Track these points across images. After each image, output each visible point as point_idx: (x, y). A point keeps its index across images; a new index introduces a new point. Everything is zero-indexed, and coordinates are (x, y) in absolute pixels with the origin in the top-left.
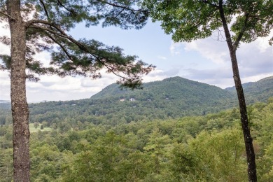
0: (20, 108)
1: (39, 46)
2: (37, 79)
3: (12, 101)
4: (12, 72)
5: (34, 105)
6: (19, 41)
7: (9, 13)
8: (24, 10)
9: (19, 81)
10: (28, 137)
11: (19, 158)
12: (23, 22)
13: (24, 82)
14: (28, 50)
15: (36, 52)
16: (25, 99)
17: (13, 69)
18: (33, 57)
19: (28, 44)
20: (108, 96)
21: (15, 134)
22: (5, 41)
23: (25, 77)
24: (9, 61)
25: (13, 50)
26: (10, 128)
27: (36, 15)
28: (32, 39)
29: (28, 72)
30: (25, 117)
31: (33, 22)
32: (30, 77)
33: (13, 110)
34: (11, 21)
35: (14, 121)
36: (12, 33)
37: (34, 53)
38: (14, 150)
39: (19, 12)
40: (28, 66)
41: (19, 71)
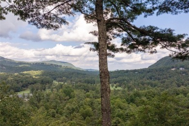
0: (104, 73)
1: (114, 34)
2: (113, 56)
3: (100, 69)
4: (99, 52)
5: (112, 72)
6: (103, 33)
7: (97, 16)
8: (105, 13)
9: (103, 57)
10: (110, 92)
11: (104, 105)
12: (105, 21)
13: (106, 58)
14: (108, 37)
15: (112, 39)
16: (107, 68)
17: (100, 50)
18: (111, 42)
19: (108, 34)
20: (161, 66)
21: (102, 90)
22: (94, 33)
23: (107, 55)
24: (97, 46)
25: (99, 39)
26: (98, 86)
27: (112, 15)
28: (110, 31)
29: (108, 51)
30: (107, 80)
31: (111, 19)
32: (109, 54)
33: (100, 75)
34: (98, 21)
35: (101, 82)
36: (99, 28)
37: (111, 39)
38: (102, 100)
39: (103, 15)
40: (108, 48)
41: (103, 51)
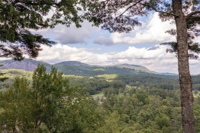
0: (185, 79)
1: (197, 31)
2: (196, 57)
3: (180, 74)
4: (178, 54)
5: (194, 77)
6: (183, 31)
7: (174, 12)
8: (184, 8)
9: (184, 60)
10: (192, 101)
11: (186, 116)
12: (184, 17)
13: (188, 60)
14: (189, 36)
15: (195, 37)
16: (189, 72)
17: (179, 51)
18: (193, 40)
19: (189, 31)
21: (182, 97)
22: (172, 32)
23: (188, 56)
24: (175, 46)
25: (178, 38)
26: (177, 93)
27: (194, 8)
28: (192, 28)
29: (189, 52)
30: (189, 86)
31: (192, 14)
32: (191, 56)
33: (180, 81)
34: (176, 18)
35: (181, 88)
36: (177, 26)
37: (193, 38)
38: (182, 109)
39: (181, 9)
40: (190, 48)
41: (183, 52)
